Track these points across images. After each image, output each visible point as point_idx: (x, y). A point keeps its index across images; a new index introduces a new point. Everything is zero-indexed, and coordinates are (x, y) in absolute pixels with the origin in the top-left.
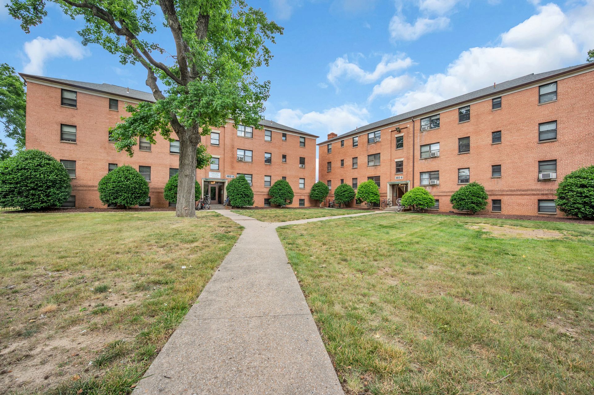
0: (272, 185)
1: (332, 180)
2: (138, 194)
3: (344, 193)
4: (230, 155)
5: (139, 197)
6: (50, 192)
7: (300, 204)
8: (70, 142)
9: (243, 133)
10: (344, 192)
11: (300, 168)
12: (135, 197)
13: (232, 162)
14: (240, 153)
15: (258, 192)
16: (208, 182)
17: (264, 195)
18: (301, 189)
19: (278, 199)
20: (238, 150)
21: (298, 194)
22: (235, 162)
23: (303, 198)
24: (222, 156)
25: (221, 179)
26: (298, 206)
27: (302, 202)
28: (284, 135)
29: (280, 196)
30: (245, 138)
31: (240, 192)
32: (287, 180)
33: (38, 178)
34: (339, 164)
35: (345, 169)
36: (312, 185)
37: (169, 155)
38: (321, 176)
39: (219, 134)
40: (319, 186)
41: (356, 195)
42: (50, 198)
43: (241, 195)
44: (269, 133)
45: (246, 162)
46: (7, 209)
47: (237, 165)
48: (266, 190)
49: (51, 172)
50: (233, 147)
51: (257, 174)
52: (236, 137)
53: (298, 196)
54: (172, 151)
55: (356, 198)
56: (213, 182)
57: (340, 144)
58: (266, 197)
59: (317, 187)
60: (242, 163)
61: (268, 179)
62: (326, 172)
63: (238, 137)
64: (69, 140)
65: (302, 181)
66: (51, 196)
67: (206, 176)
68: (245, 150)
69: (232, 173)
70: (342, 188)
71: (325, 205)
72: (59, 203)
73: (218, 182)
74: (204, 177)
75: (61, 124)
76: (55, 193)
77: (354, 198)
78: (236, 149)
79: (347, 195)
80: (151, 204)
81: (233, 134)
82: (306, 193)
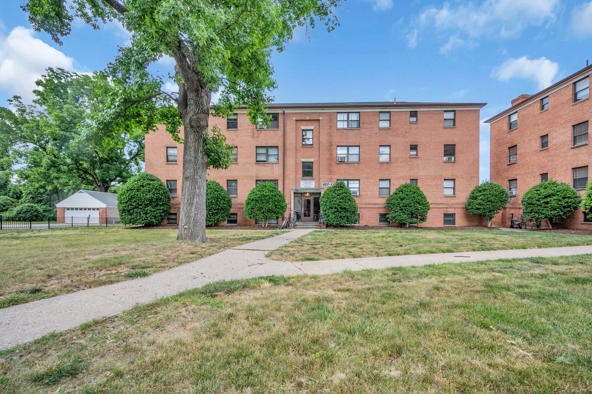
0: (391, 194)
1: (518, 178)
2: (215, 210)
3: (546, 200)
4: (327, 156)
5: (216, 213)
6: (148, 210)
7: (445, 222)
8: (174, 163)
9: (346, 123)
10: (546, 197)
11: (445, 162)
12: (213, 214)
13: (330, 165)
14: (341, 152)
15: (369, 204)
16: (301, 193)
17: (378, 208)
18: (446, 197)
19: (398, 213)
20: (338, 148)
21: (442, 206)
22: (334, 164)
23: (451, 211)
24: (317, 159)
25: (315, 189)
26: (441, 224)
27: (449, 218)
28: (414, 114)
29: (402, 210)
30: (349, 129)
31: (334, 204)
32: (419, 185)
33: (138, 197)
34: (537, 144)
35: (552, 153)
36: (472, 189)
37: (255, 165)
38: (495, 171)
39: (312, 130)
40: (484, 190)
41: (583, 202)
42: (147, 216)
43: (336, 208)
44: (387, 116)
45: (349, 163)
46: (128, 226)
47: (336, 168)
48: (382, 201)
49: (149, 192)
50: (331, 145)
51: (367, 178)
52: (335, 130)
53: (442, 208)
54: (258, 159)
55: (582, 209)
56: (306, 193)
57: (538, 105)
58: (383, 211)
59: (480, 191)
60: (344, 166)
61: (385, 184)
62: (505, 166)
63: (338, 129)
64: (173, 161)
65: (450, 184)
66: (148, 213)
67: (296, 187)
68: (348, 146)
69: (330, 180)
70: (542, 191)
71: (503, 224)
72: (156, 220)
73: (313, 193)
74: (294, 188)
75: (167, 147)
76: (151, 211)
77: (576, 208)
78: (335, 146)
79: (554, 203)
80: (238, 222)
81: (331, 127)
82: (458, 204)
